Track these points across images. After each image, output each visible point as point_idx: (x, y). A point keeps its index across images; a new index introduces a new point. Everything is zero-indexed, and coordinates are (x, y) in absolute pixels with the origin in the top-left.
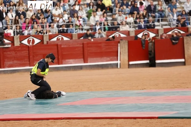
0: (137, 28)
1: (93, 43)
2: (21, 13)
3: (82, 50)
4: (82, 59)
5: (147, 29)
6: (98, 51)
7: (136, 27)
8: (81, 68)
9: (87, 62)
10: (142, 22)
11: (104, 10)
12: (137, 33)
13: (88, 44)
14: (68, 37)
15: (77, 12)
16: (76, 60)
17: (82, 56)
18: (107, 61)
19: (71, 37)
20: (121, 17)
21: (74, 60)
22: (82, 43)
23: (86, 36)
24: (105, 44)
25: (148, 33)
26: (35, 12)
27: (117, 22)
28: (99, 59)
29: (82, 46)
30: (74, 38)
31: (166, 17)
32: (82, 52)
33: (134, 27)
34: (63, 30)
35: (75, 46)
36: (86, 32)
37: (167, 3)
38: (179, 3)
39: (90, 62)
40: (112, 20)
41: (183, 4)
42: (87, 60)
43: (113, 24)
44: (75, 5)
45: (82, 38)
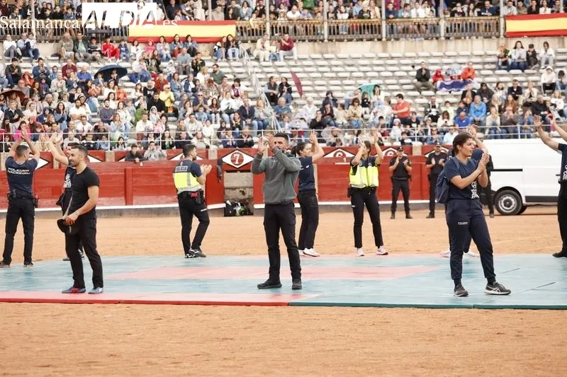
0: (221, 146)
1: (143, 169)
2: (13, 111)
3: (123, 181)
4: (123, 198)
5: (237, 148)
6: (152, 184)
7: (220, 143)
8: (120, 213)
9: (132, 204)
10: (229, 136)
11: (163, 112)
12: (222, 154)
13: (133, 170)
14: (97, 157)
15: (114, 112)
16: (112, 199)
17: (123, 192)
18: (167, 203)
19: (103, 157)
20: (194, 124)
21: (108, 199)
22: (124, 168)
23: (131, 156)
24: (165, 173)
25: (241, 154)
26: (39, 111)
27: (187, 134)
28: (152, 198)
29: (123, 173)
30: (107, 160)
31: (271, 129)
32: (123, 185)
33: (216, 144)
34: (89, 144)
35: (111, 174)
36: (130, 149)
37: (273, 103)
38: (293, 105)
39: (137, 204)
40: (177, 130)
41: (301, 108)
42: (132, 200)
43: (178, 136)
44: (108, 99)
45: (123, 160)
